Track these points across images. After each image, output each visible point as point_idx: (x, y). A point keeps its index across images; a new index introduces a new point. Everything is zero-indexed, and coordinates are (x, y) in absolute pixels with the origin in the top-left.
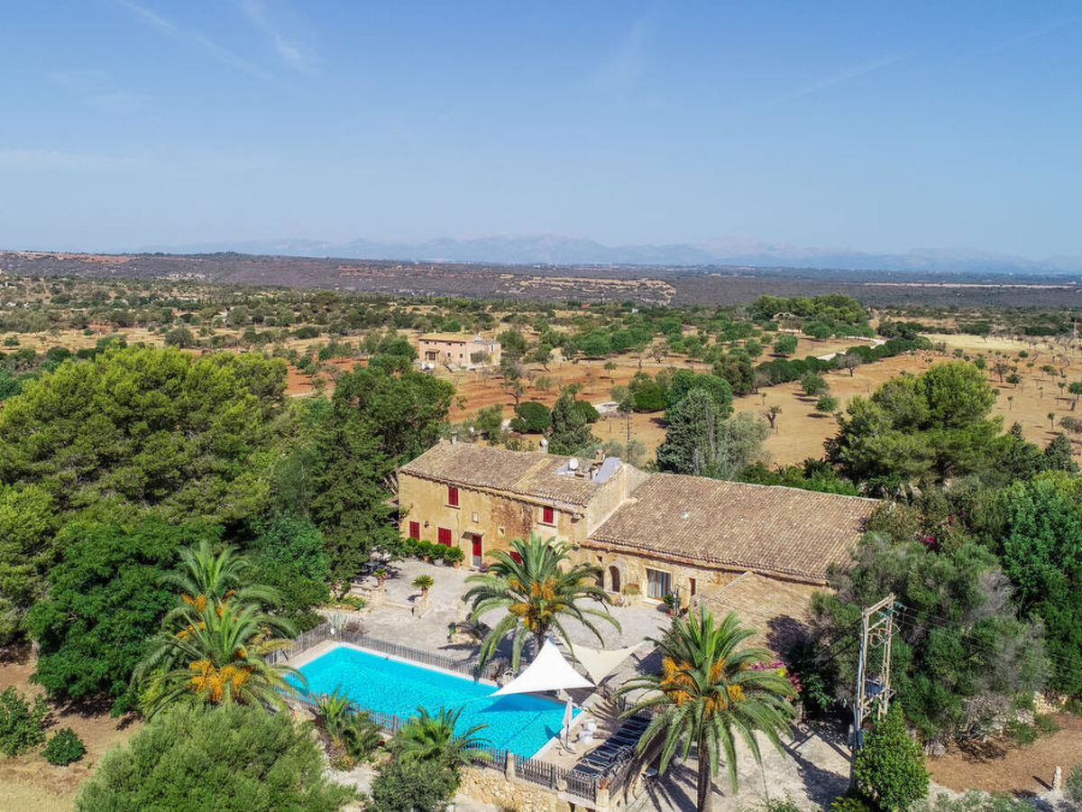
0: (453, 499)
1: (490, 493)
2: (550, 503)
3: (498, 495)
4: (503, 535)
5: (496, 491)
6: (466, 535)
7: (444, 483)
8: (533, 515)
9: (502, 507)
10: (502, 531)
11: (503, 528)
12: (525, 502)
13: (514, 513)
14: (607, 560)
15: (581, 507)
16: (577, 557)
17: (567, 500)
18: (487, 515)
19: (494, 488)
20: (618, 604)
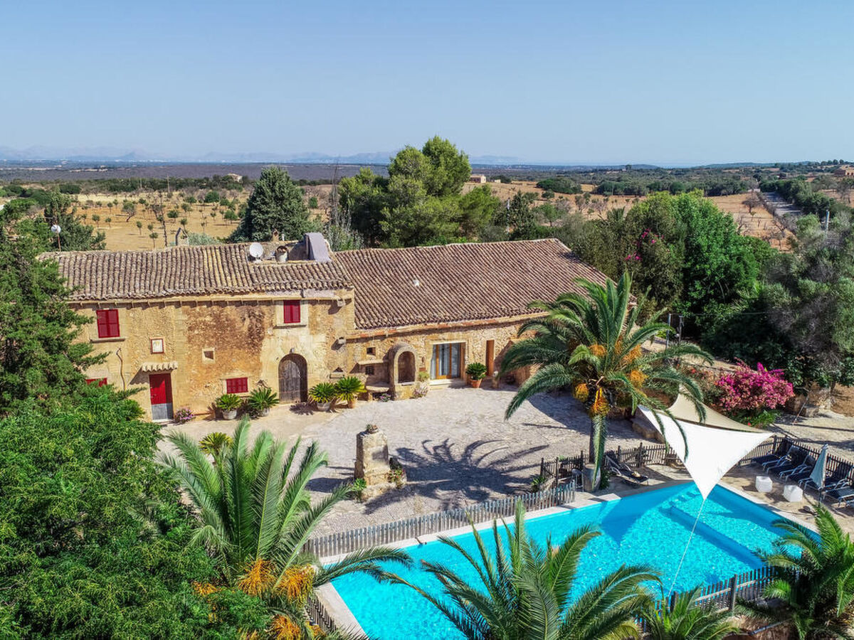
0: (109, 326)
1: (185, 303)
2: (295, 295)
3: (201, 303)
4: (212, 362)
5: (195, 299)
6: (138, 378)
7: (85, 306)
8: (266, 320)
9: (208, 319)
10: (210, 355)
11: (213, 349)
12: (253, 303)
13: (231, 324)
14: (381, 349)
15: (344, 290)
16: (340, 357)
17: (320, 286)
18: (180, 339)
19: (192, 294)
20: (417, 395)
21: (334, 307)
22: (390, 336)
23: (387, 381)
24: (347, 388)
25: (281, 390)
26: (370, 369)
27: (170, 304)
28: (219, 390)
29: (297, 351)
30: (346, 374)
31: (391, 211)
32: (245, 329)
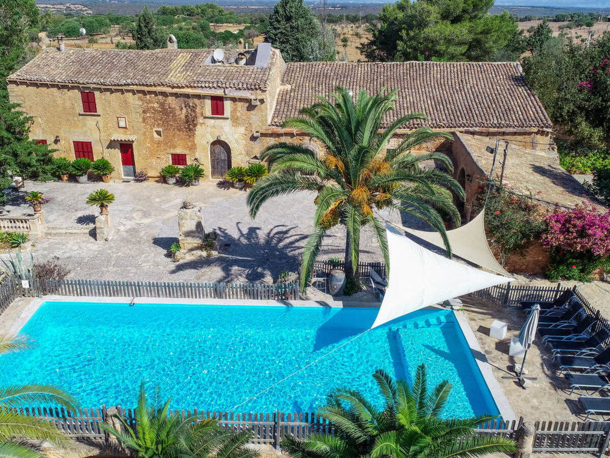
0: (89, 105)
1: (139, 92)
2: (219, 92)
3: (150, 93)
4: (161, 139)
5: (146, 89)
6: (112, 145)
7: (73, 88)
8: (198, 110)
9: (156, 105)
10: (159, 133)
11: (160, 129)
12: (187, 96)
13: (173, 111)
15: (259, 91)
16: (256, 147)
17: (240, 86)
18: (137, 119)
19: (143, 85)
22: (297, 135)
25: (213, 167)
27: (128, 91)
28: (166, 161)
29: (222, 139)
31: (408, 34)
32: (183, 116)
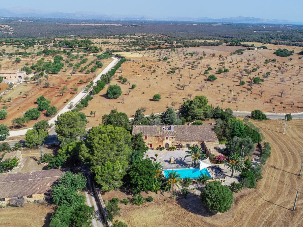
0: (146, 138)
3: (156, 136)
4: (157, 143)
7: (144, 136)
8: (164, 139)
9: (157, 138)
12: (163, 137)
14: (179, 143)
15: (174, 136)
16: (173, 144)
17: (171, 135)
18: (154, 140)
20: (182, 150)
21: (172, 138)
23: (179, 147)
24: (174, 148)
25: (165, 147)
26: (177, 146)
27: (153, 136)
28: (158, 146)
29: (167, 143)
30: (174, 146)
32: (161, 140)
